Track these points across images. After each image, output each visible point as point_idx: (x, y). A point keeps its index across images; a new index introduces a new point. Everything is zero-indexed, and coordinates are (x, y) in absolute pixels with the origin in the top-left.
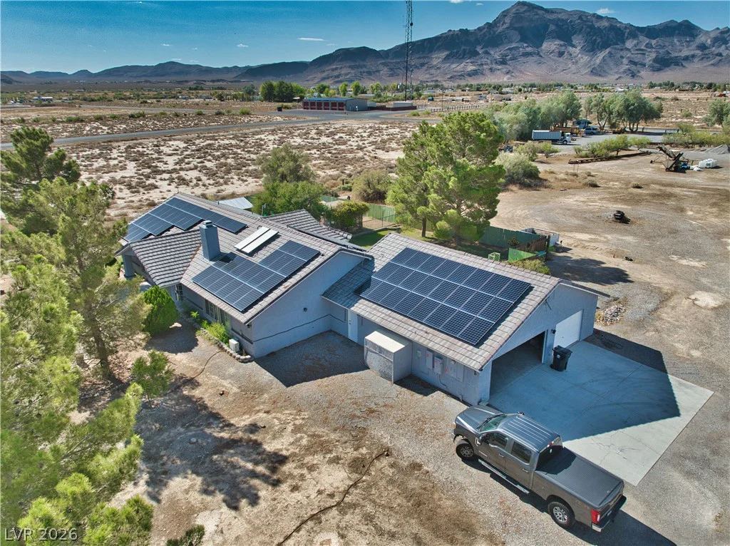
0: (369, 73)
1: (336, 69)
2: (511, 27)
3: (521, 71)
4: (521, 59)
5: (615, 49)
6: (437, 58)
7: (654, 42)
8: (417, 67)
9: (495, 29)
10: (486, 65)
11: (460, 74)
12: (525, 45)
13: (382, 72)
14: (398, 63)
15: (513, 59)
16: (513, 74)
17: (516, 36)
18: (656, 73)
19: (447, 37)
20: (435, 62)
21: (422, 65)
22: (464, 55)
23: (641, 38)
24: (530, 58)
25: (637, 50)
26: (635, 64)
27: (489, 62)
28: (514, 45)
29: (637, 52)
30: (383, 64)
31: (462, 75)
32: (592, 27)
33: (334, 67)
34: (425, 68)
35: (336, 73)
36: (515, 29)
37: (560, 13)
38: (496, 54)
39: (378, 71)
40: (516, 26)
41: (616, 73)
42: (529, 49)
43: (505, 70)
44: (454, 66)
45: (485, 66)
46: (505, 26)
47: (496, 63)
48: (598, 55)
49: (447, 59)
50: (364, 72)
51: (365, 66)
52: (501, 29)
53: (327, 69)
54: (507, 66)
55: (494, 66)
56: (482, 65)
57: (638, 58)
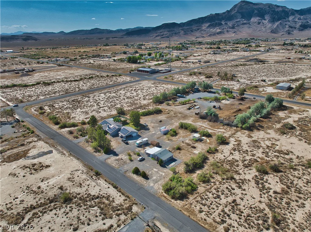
0: (176, 34)
1: (162, 32)
2: (238, 12)
3: (240, 32)
4: (242, 26)
5: (283, 21)
6: (205, 26)
7: (302, 17)
8: (196, 30)
9: (231, 13)
10: (225, 29)
11: (214, 33)
12: (243, 20)
13: (181, 33)
14: (188, 29)
15: (238, 26)
16: (237, 33)
17: (239, 16)
18: (301, 32)
19: (210, 17)
20: (204, 28)
21: (198, 29)
22: (216, 25)
23: (296, 15)
24: (245, 25)
25: (293, 21)
26: (292, 27)
27: (227, 28)
28: (238, 20)
29: (293, 22)
30: (182, 29)
31: (214, 34)
32: (274, 11)
33: (161, 31)
34: (199, 30)
35: (162, 34)
36: (239, 13)
37: (260, 5)
38: (230, 24)
39: (179, 33)
40: (240, 11)
41: (283, 32)
42: (245, 22)
43: (233, 31)
44: (211, 30)
45: (225, 30)
46: (235, 11)
47: (230, 28)
48: (275, 24)
49: (209, 26)
50: (173, 33)
51: (174, 31)
52: (233, 13)
53: (158, 32)
54: (235, 29)
55: (229, 30)
56: (224, 29)
57: (293, 25)
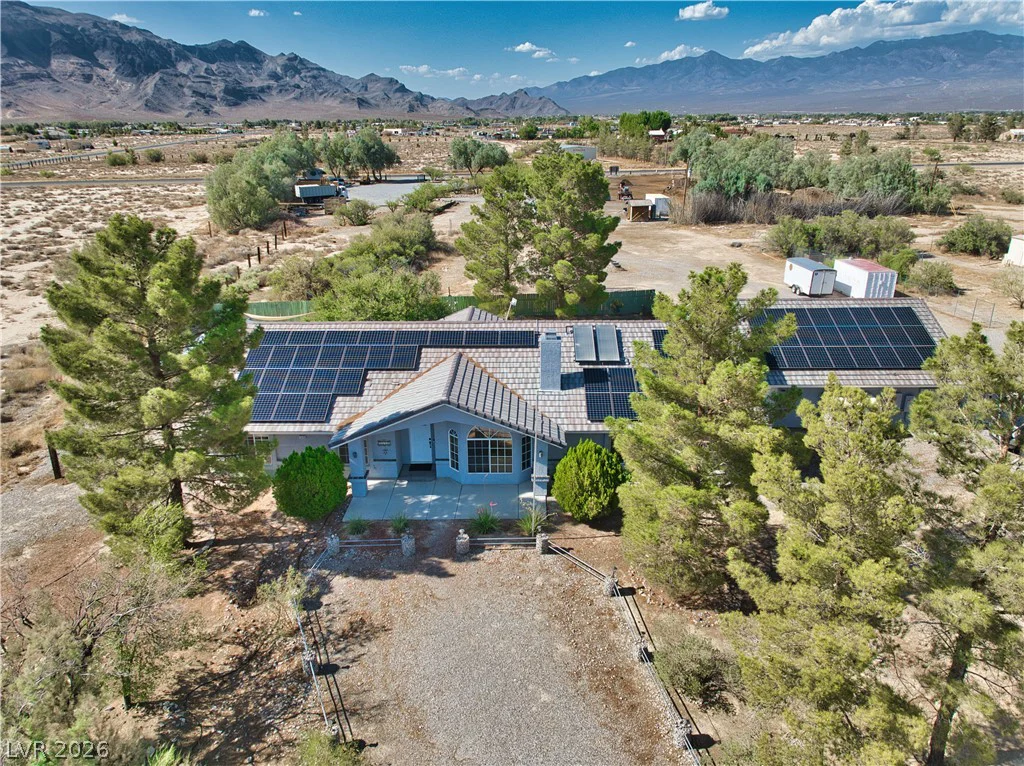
3: (31, 104)
4: (23, 84)
5: (167, 74)
7: (214, 67)
12: (21, 62)
16: (20, 108)
18: (234, 109)
23: (196, 60)
24: (39, 83)
25: (197, 77)
26: (203, 96)
29: (199, 80)
32: (119, 41)
37: (60, 15)
41: (182, 107)
42: (31, 69)
48: (145, 82)
57: (203, 88)
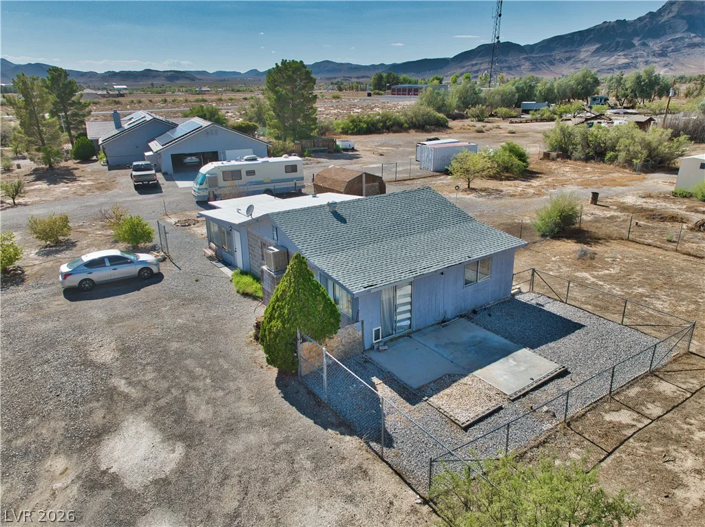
0: (510, 68)
1: (476, 64)
2: (679, 16)
3: (683, 64)
4: (686, 50)
6: (585, 52)
8: (561, 61)
9: (659, 19)
10: (640, 57)
11: (609, 67)
12: (693, 35)
13: (523, 67)
14: (542, 57)
15: (676, 50)
16: (672, 67)
17: (683, 25)
19: (601, 29)
20: (583, 55)
21: (568, 59)
22: (617, 47)
24: (697, 49)
27: (645, 54)
28: (678, 35)
30: (525, 58)
31: (610, 69)
33: (474, 62)
34: (571, 62)
35: (475, 68)
36: (683, 18)
38: (655, 45)
39: (519, 66)
40: (685, 14)
42: (697, 40)
43: (663, 62)
44: (603, 59)
45: (639, 59)
46: (671, 15)
47: (654, 55)
49: (597, 51)
50: (504, 67)
51: (506, 61)
52: (666, 18)
53: (468, 64)
54: (667, 59)
55: (651, 59)
56: (637, 57)
